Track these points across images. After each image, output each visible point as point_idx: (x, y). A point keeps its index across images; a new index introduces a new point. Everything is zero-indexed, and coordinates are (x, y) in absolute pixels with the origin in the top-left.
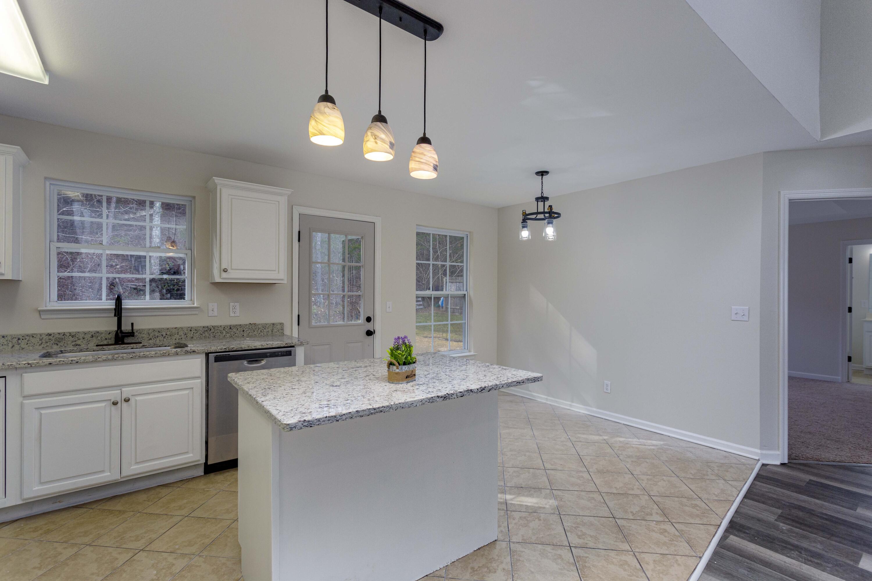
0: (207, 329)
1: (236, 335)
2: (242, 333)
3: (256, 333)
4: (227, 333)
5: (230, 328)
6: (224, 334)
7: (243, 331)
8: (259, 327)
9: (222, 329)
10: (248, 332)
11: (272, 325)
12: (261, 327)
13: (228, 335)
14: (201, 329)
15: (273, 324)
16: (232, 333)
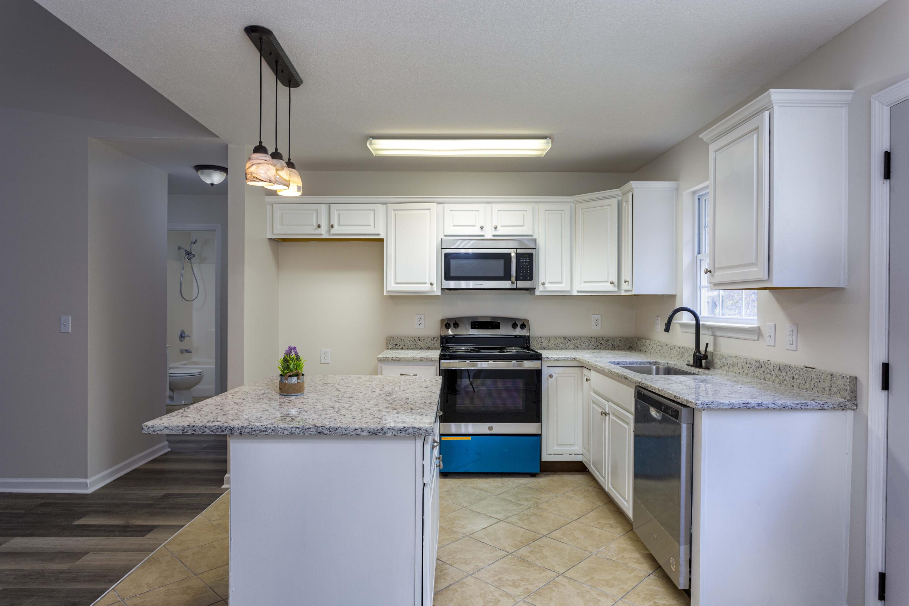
0: (758, 364)
1: (785, 382)
2: (792, 381)
3: (807, 385)
4: (777, 377)
5: (780, 369)
6: (774, 378)
7: (793, 378)
8: (812, 376)
9: (771, 368)
10: (799, 381)
11: (829, 376)
12: (815, 377)
13: (777, 380)
14: (754, 363)
15: (832, 375)
16: (781, 377)
